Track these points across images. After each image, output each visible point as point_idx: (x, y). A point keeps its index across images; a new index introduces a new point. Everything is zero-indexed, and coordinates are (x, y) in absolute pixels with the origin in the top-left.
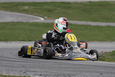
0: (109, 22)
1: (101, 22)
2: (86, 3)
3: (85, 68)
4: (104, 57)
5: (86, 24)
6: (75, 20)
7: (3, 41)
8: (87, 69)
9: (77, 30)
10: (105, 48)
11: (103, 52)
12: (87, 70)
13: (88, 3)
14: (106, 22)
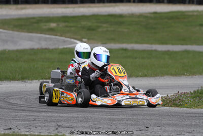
0: (187, 44)
1: (173, 44)
2: (149, 15)
3: (152, 119)
4: (181, 101)
5: (150, 49)
6: (132, 43)
7: (18, 80)
8: (155, 121)
9: (136, 58)
10: (182, 87)
11: (180, 93)
12: (155, 123)
13: (152, 16)
14: (182, 44)
